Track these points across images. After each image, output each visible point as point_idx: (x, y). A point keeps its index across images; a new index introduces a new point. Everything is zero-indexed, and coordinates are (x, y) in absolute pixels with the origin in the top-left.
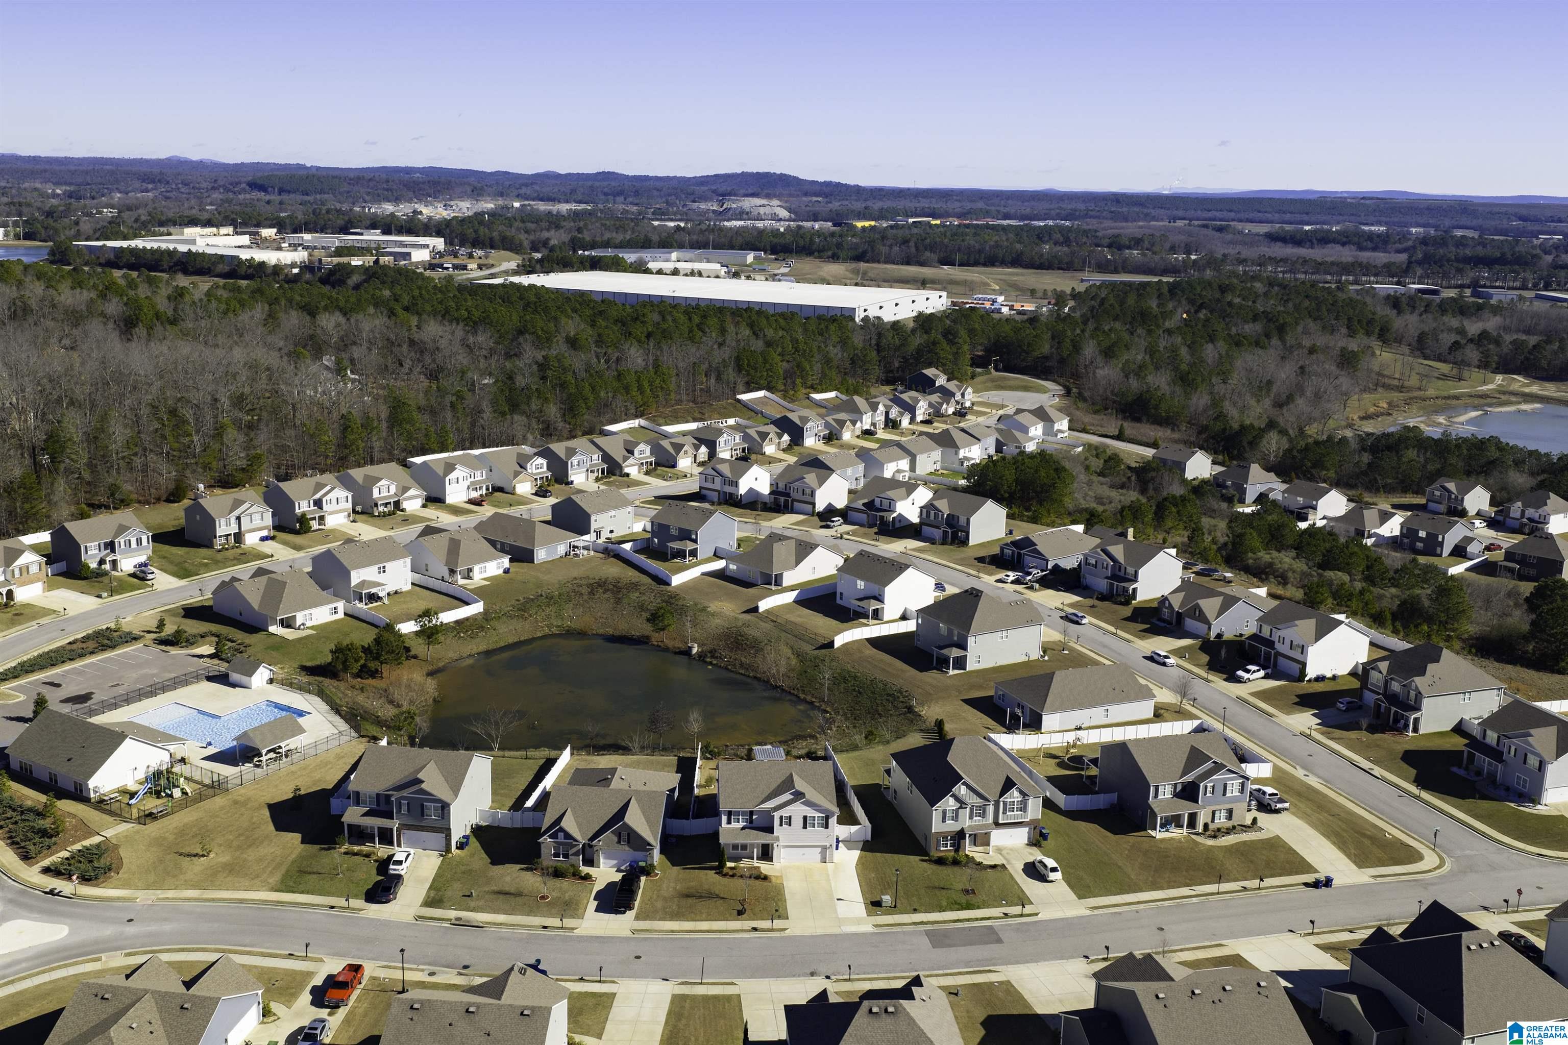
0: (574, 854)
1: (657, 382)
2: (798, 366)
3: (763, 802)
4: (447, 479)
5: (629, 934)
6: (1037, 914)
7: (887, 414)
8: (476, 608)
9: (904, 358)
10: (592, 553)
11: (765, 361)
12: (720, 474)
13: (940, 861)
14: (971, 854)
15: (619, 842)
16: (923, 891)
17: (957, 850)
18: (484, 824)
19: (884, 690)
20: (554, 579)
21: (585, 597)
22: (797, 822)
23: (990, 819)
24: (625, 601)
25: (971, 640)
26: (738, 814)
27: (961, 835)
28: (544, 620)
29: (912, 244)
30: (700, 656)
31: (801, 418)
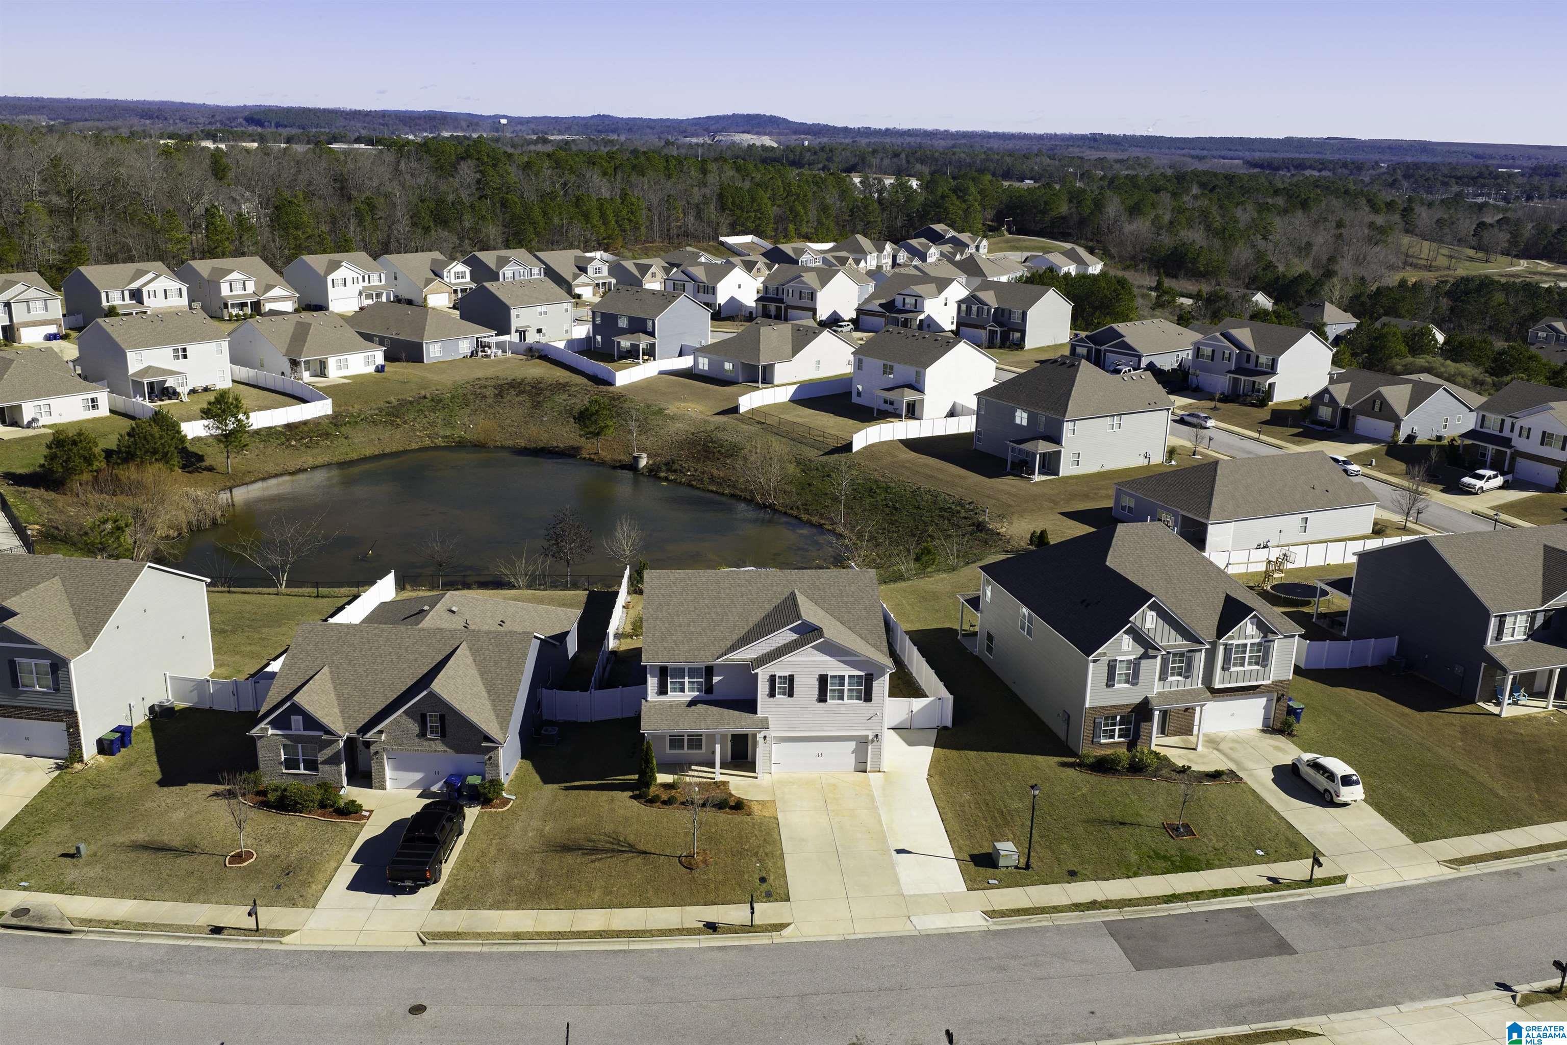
0: (326, 762)
1: (624, 213)
2: (791, 210)
3: (733, 648)
4: (329, 279)
5: (413, 943)
6: (1342, 879)
7: (894, 258)
8: (321, 408)
9: (908, 215)
10: (509, 354)
11: (753, 200)
12: (692, 278)
13: (1103, 766)
14: (1163, 751)
15: (422, 735)
16: (1080, 829)
17: (1131, 745)
18: (180, 705)
19: (935, 503)
20: (447, 380)
21: (490, 401)
22: (807, 687)
23: (1197, 683)
24: (547, 405)
25: (1067, 427)
26: (680, 672)
27: (1143, 711)
28: (425, 429)
29: (903, 156)
30: (650, 471)
31: (794, 249)
